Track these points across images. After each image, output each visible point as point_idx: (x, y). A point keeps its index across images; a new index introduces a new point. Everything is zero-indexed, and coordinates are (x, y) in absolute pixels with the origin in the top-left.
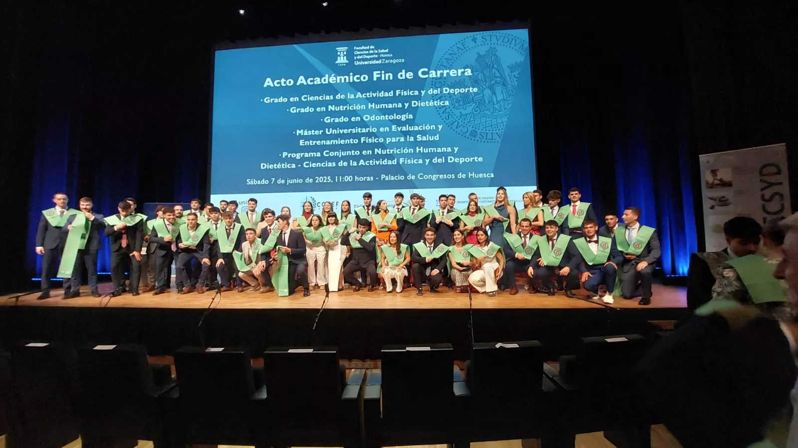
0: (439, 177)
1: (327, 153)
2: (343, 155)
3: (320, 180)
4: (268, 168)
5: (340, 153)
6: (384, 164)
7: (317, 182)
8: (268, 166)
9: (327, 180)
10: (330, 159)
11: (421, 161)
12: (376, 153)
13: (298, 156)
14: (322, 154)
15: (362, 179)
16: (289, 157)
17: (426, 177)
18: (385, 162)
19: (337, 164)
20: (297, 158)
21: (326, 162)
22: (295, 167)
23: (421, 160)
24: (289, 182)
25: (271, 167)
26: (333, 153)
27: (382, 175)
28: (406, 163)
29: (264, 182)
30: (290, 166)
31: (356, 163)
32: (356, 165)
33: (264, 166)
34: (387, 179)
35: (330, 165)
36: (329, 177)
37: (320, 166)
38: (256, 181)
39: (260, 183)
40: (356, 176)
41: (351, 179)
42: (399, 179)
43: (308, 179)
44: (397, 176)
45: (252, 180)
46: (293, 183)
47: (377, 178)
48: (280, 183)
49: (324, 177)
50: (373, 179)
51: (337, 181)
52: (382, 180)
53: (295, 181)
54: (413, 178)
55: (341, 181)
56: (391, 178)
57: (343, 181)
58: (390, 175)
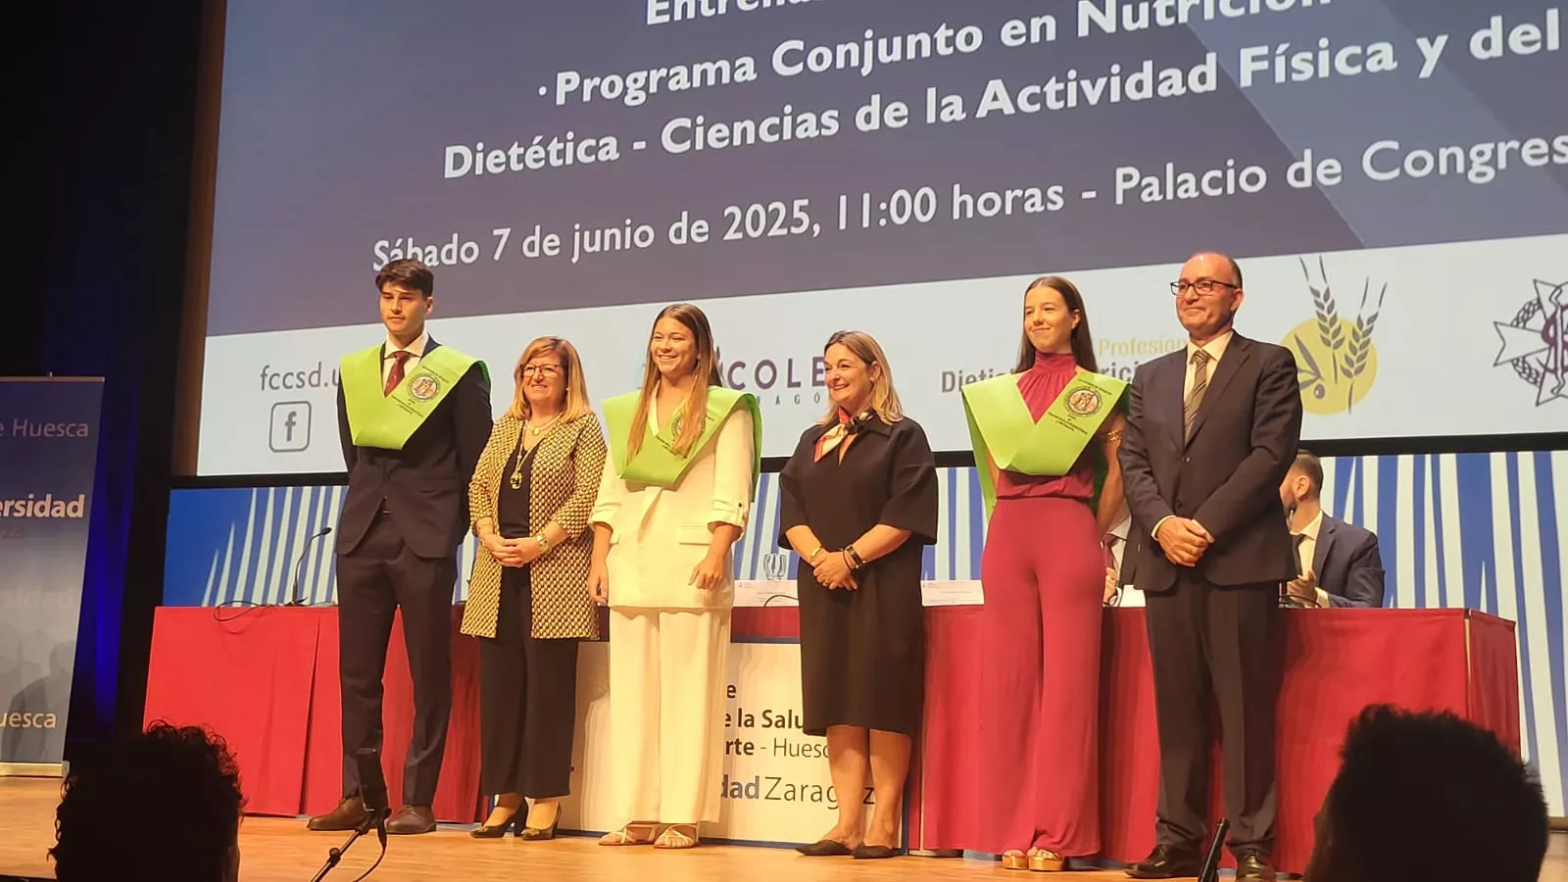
0: (1514, 156)
1: (790, 59)
2: (884, 58)
3: (748, 222)
4: (479, 171)
5: (869, 45)
6: (1133, 94)
7: (730, 235)
8: (480, 156)
9: (790, 221)
10: (810, 92)
11: (1383, 57)
12: (1083, 30)
13: (634, 88)
14: (764, 66)
15: (994, 204)
16: (587, 97)
17: (1419, 163)
18: (1141, 84)
19: (847, 121)
20: (628, 101)
21: (788, 109)
22: (614, 156)
23: (1386, 50)
24: (592, 243)
25: (494, 162)
26: (827, 53)
27: (1120, 172)
28: (1280, 77)
29: (459, 251)
30: (589, 151)
31: (957, 101)
32: (959, 116)
33: (459, 160)
34: (1151, 194)
35: (808, 127)
36: (797, 204)
37: (751, 139)
38: (418, 250)
39: (439, 258)
40: (957, 188)
41: (925, 210)
42: (1231, 190)
43: (683, 225)
44: (1218, 174)
45: (400, 241)
46: (606, 248)
47: (1086, 195)
48: (536, 254)
49: (771, 207)
50: (1060, 202)
51: (843, 226)
52: (1119, 200)
53: (613, 236)
54: (1328, 176)
55: (866, 224)
56: (1176, 187)
57: (883, 222)
58: (1170, 167)
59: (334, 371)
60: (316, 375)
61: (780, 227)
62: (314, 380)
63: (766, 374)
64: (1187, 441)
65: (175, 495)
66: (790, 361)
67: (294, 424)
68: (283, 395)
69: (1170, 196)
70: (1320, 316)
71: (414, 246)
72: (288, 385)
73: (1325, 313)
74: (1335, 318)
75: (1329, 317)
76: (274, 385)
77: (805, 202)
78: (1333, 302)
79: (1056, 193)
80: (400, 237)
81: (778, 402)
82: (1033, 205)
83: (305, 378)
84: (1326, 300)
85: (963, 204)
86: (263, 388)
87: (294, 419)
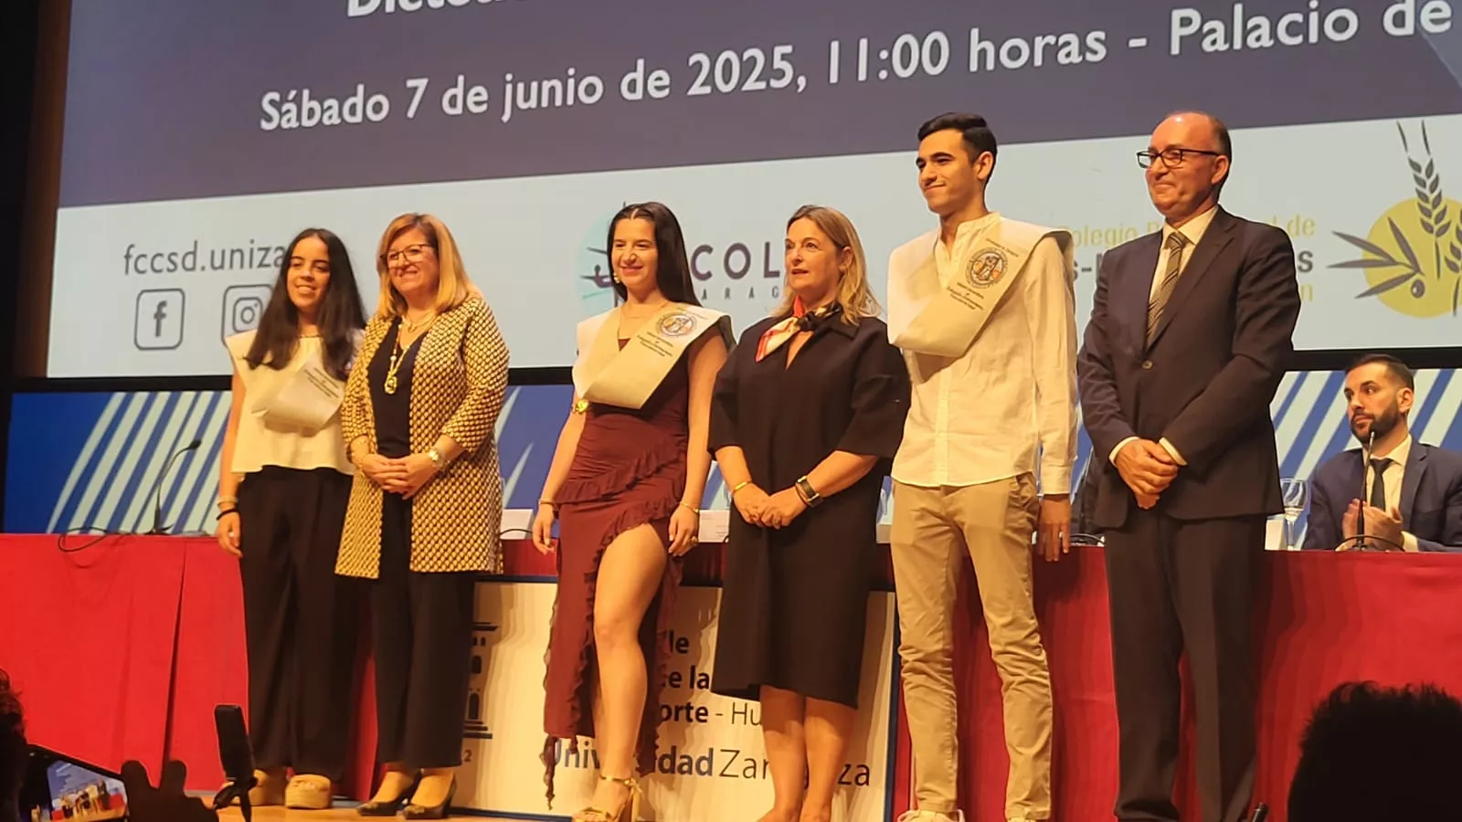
3: (718, 73)
4: (390, 7)
7: (696, 89)
9: (770, 72)
15: (1020, 53)
24: (525, 97)
27: (1177, 15)
29: (365, 106)
34: (1215, 43)
36: (779, 51)
38: (315, 105)
39: (340, 114)
40: (975, 33)
41: (935, 63)
42: (1313, 38)
43: (638, 75)
44: (1299, 17)
45: (293, 94)
46: (545, 103)
47: (1134, 43)
48: (458, 110)
49: (746, 55)
50: (1102, 52)
51: (834, 79)
52: (1175, 50)
53: (552, 89)
54: (1435, 22)
55: (862, 76)
56: (1246, 33)
57: (883, 75)
58: (1238, 9)
59: (213, 253)
60: (190, 257)
61: (758, 80)
62: (189, 263)
63: (737, 261)
64: (1150, 341)
65: (20, 401)
66: (767, 245)
67: (164, 316)
68: (151, 280)
69: (1238, 45)
70: (1421, 195)
71: (311, 98)
72: (157, 266)
73: (1426, 191)
74: (1439, 196)
75: (1432, 197)
76: (140, 267)
77: (788, 49)
78: (1437, 178)
79: (1097, 40)
80: (294, 88)
81: (752, 295)
82: (1068, 55)
83: (178, 260)
84: (1429, 176)
85: (983, 53)
86: (127, 271)
87: (164, 310)
